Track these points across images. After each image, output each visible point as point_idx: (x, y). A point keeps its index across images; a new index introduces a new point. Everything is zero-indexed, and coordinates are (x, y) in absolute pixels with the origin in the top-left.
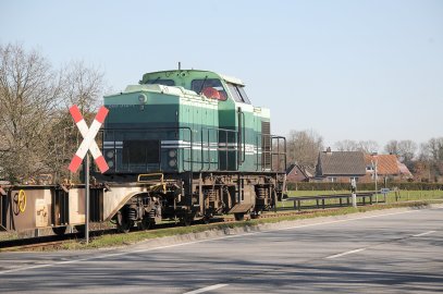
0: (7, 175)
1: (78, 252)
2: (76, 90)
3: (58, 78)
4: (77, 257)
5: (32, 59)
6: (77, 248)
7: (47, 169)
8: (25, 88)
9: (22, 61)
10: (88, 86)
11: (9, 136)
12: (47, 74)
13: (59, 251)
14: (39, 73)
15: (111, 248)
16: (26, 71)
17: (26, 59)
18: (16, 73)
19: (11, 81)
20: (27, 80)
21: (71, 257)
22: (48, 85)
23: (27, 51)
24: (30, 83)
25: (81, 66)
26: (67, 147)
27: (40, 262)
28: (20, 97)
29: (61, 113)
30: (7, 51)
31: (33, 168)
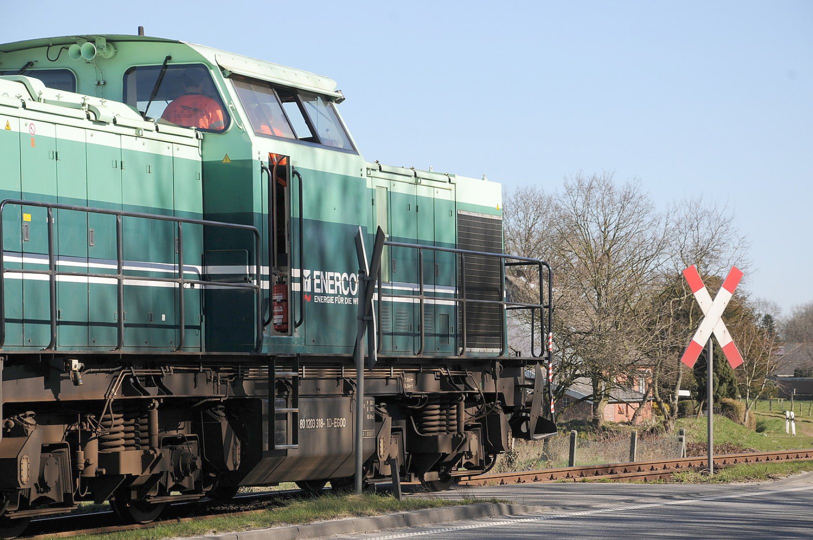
0: (589, 369)
1: (699, 487)
2: (690, 242)
3: (662, 225)
4: (697, 495)
5: (626, 198)
6: (696, 481)
7: (646, 360)
8: (614, 241)
9: (611, 200)
10: (708, 237)
11: (591, 311)
12: (647, 219)
13: (670, 485)
14: (634, 218)
15: (750, 484)
16: (616, 216)
17: (617, 198)
18: (601, 219)
19: (594, 230)
20: (617, 228)
21: (688, 495)
22: (648, 235)
23: (619, 185)
24: (623, 233)
25: (697, 206)
26: (675, 327)
27: (643, 500)
28: (607, 253)
29: (666, 276)
30: (590, 188)
31: (627, 359)
